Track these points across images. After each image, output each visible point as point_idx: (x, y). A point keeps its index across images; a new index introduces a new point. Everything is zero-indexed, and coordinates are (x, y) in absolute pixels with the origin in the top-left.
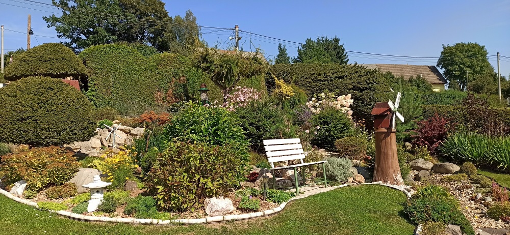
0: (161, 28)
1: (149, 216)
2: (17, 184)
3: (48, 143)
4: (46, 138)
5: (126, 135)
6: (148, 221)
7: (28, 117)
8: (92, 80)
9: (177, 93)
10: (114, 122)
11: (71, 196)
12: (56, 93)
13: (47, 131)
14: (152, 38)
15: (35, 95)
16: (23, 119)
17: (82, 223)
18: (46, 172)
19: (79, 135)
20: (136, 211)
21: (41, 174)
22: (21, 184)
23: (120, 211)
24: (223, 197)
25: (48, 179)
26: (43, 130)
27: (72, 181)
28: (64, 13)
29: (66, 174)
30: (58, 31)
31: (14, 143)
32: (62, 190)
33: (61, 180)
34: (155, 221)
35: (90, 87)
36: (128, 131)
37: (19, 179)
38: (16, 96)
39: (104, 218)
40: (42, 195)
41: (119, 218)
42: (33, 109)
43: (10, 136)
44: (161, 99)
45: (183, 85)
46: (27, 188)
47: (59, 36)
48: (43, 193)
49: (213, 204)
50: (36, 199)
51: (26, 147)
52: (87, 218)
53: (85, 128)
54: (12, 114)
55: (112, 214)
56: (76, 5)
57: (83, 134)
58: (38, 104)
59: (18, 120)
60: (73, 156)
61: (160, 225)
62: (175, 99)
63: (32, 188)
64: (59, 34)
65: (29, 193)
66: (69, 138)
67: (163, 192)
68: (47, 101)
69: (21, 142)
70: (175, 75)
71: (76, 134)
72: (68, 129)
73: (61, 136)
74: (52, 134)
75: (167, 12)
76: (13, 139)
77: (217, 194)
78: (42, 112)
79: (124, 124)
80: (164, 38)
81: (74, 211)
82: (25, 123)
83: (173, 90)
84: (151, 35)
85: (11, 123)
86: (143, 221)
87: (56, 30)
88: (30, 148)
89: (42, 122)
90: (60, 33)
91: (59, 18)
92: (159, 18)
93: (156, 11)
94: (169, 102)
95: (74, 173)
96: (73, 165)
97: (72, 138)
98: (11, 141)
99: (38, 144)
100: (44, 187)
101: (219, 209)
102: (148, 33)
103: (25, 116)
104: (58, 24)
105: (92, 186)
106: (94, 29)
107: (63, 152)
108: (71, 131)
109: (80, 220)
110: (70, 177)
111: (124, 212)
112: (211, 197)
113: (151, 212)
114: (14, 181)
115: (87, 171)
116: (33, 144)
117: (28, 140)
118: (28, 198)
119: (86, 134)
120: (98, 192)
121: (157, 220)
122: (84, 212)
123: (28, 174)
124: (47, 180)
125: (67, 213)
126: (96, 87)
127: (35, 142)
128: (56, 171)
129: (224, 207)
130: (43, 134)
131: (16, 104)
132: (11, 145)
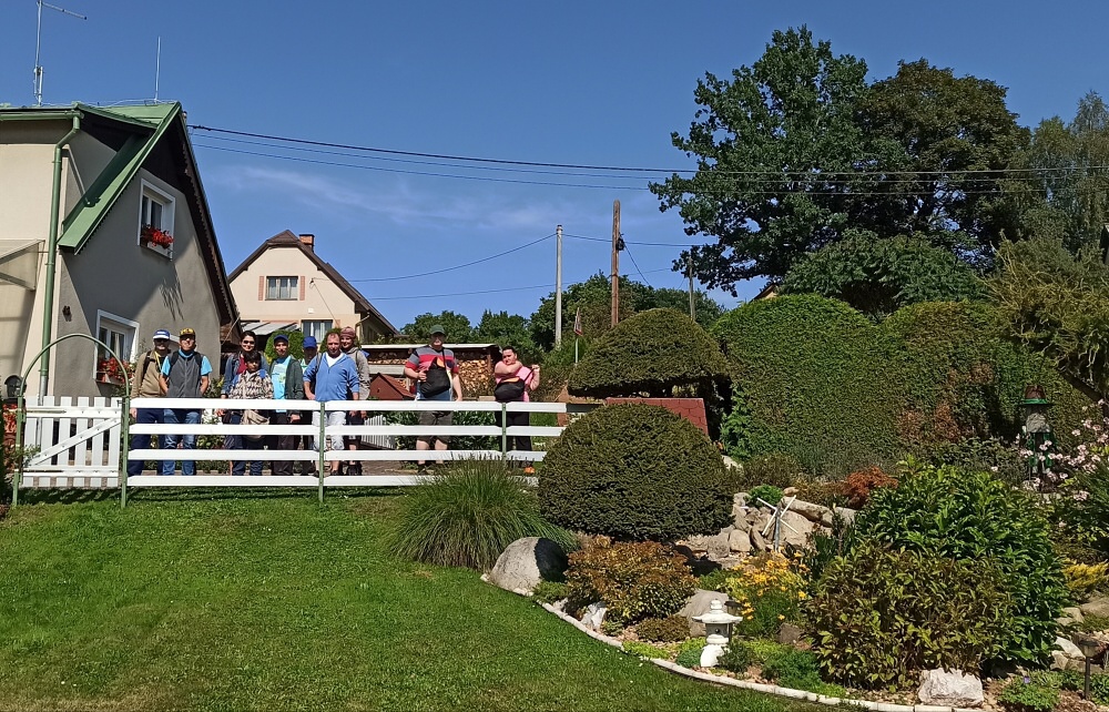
0: (987, 170)
1: (804, 687)
2: (592, 607)
3: (641, 535)
4: (638, 524)
5: (813, 524)
6: (800, 693)
7: (608, 484)
8: (740, 389)
9: (965, 411)
10: (787, 490)
11: (678, 640)
12: (655, 436)
13: (639, 512)
14: (958, 203)
15: (620, 441)
16: (601, 488)
17: (689, 683)
18: (637, 589)
19: (696, 522)
20: (780, 675)
21: (628, 593)
22: (598, 608)
23: (754, 672)
24: (960, 672)
25: (641, 603)
26: (632, 508)
27: (681, 613)
28: (703, 166)
29: (672, 598)
30: (687, 217)
31: (587, 532)
32: (662, 625)
33: (663, 609)
34: (812, 696)
35: (735, 403)
36: (816, 515)
37: (595, 599)
38: (590, 444)
39: (725, 678)
40: (630, 633)
41: (752, 682)
42: (616, 468)
43: (581, 518)
44: (917, 428)
45: (984, 388)
46: (607, 617)
47: (690, 232)
48: (632, 629)
49: (935, 682)
50: (622, 637)
51: (607, 539)
52: (697, 674)
53: (708, 508)
54: (584, 477)
55: (740, 674)
56: (732, 137)
57: (705, 519)
58: (626, 458)
59: (593, 489)
60: (685, 564)
61: (822, 704)
62: (960, 428)
63: (616, 618)
64: (688, 225)
65: (611, 625)
66: (678, 527)
67: (831, 644)
68: (640, 453)
69: (596, 531)
70: (957, 359)
71: (690, 519)
72: (677, 508)
73: (663, 522)
74: (649, 518)
75: (1015, 115)
76: (586, 525)
77: (946, 664)
78: (630, 474)
79: (810, 497)
80: (999, 201)
81: (679, 662)
82: (604, 495)
83: (951, 403)
84: (955, 195)
85: (583, 494)
86: (790, 692)
87: (682, 214)
88: (613, 543)
89: (631, 494)
90: (690, 222)
91: (689, 181)
92: (983, 137)
93: (974, 118)
94: (940, 437)
95: (686, 597)
96: (683, 581)
97: (683, 527)
98: (582, 529)
99: (626, 537)
100: (634, 618)
101: (945, 693)
102: (948, 188)
103: (604, 481)
104: (687, 196)
105: (707, 618)
106: (780, 198)
107: (668, 554)
108: (681, 513)
109: (687, 677)
110: (680, 605)
111: (761, 675)
112: (932, 667)
113: (808, 678)
114: (588, 602)
115: (709, 594)
116: (619, 536)
117: (608, 528)
118: (609, 633)
119: (711, 521)
120: (718, 633)
121: (815, 695)
122: (695, 666)
123: (609, 591)
124: (640, 606)
125: (668, 664)
126: (750, 405)
127: (620, 533)
128: (654, 591)
129: (959, 691)
130: (634, 517)
131: (590, 459)
132: (580, 534)
